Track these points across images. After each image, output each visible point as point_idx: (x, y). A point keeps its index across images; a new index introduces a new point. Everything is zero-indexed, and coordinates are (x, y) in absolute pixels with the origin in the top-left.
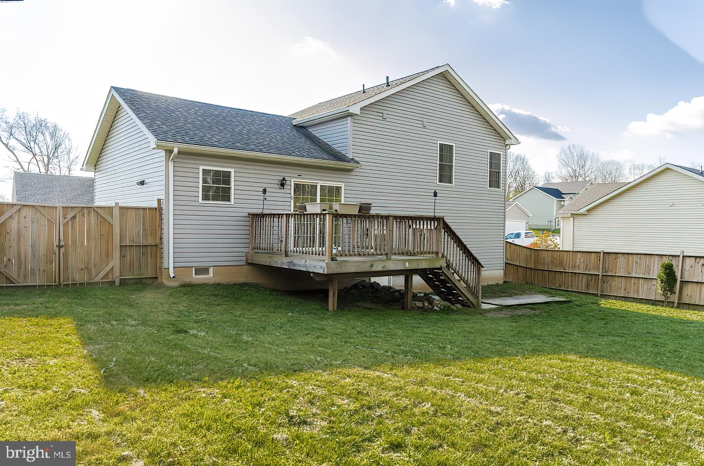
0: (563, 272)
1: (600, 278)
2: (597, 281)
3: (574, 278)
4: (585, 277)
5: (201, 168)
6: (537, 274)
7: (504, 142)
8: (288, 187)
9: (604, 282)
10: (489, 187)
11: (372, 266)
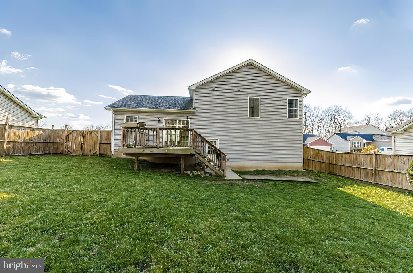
0: (351, 167)
1: (374, 172)
2: (372, 174)
3: (358, 171)
4: (364, 170)
5: (125, 116)
6: (338, 168)
7: (300, 93)
8: (162, 122)
9: (377, 175)
10: (288, 118)
11: (144, 151)
